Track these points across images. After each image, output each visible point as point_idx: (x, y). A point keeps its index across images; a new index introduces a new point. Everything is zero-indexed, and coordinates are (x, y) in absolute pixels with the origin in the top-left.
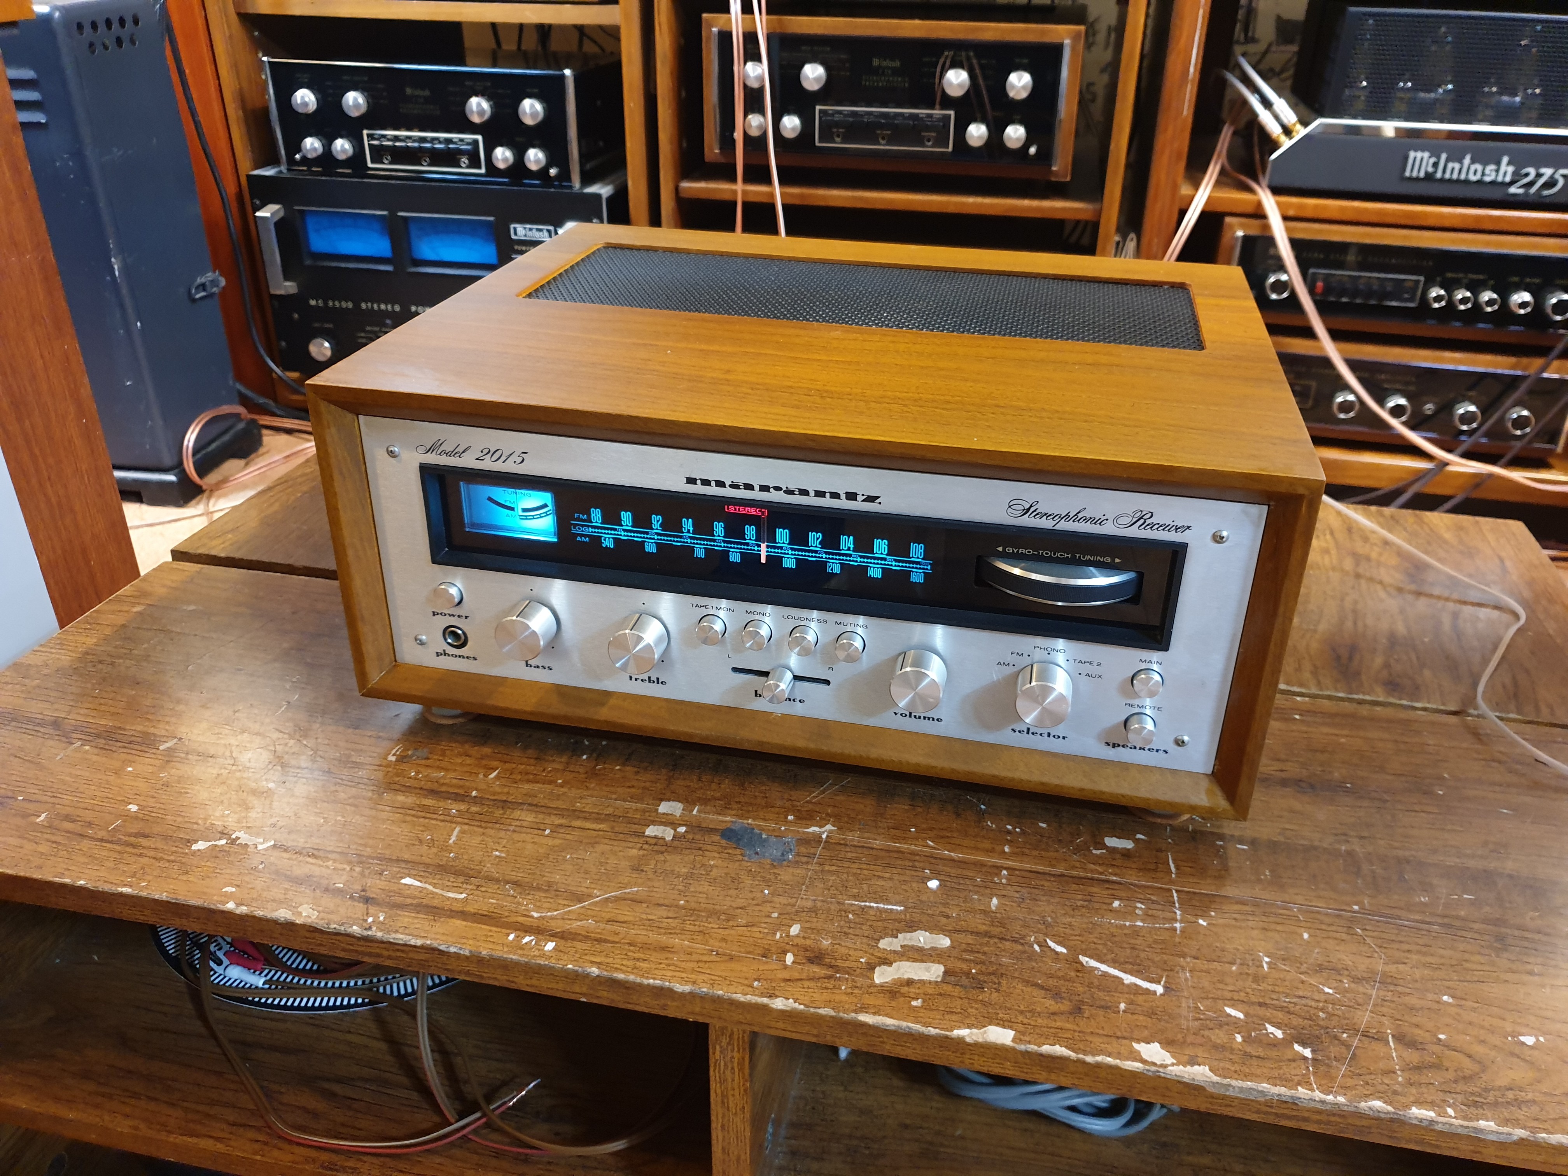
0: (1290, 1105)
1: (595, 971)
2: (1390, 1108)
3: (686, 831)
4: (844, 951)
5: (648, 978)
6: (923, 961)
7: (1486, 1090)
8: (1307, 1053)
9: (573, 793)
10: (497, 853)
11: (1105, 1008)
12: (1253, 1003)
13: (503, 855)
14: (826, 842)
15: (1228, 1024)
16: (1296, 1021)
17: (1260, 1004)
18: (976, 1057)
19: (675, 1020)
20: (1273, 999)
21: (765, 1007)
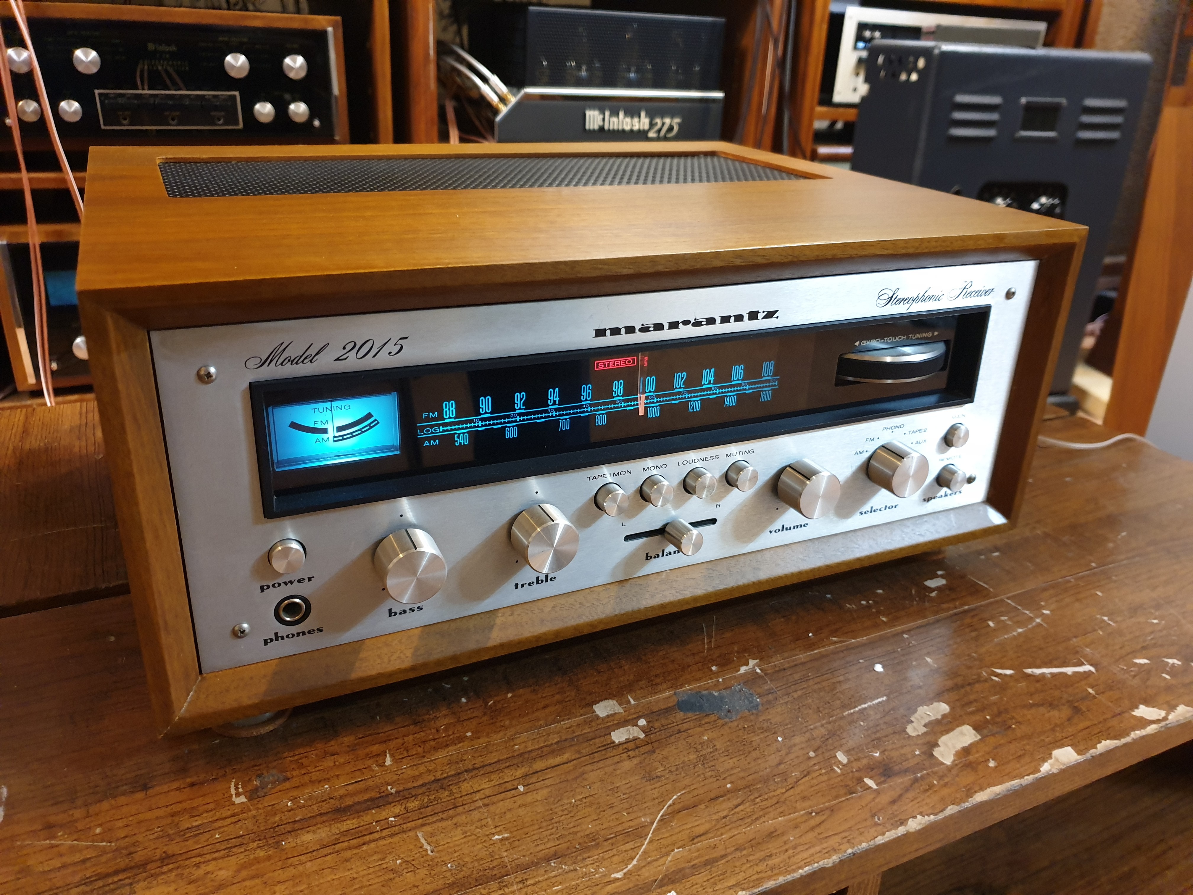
3: (648, 722)
4: (896, 753)
9: (497, 738)
10: (497, 837)
11: (1086, 698)
12: (1141, 650)
13: (506, 835)
14: (766, 674)
15: (1150, 671)
16: (1170, 649)
17: (1145, 648)
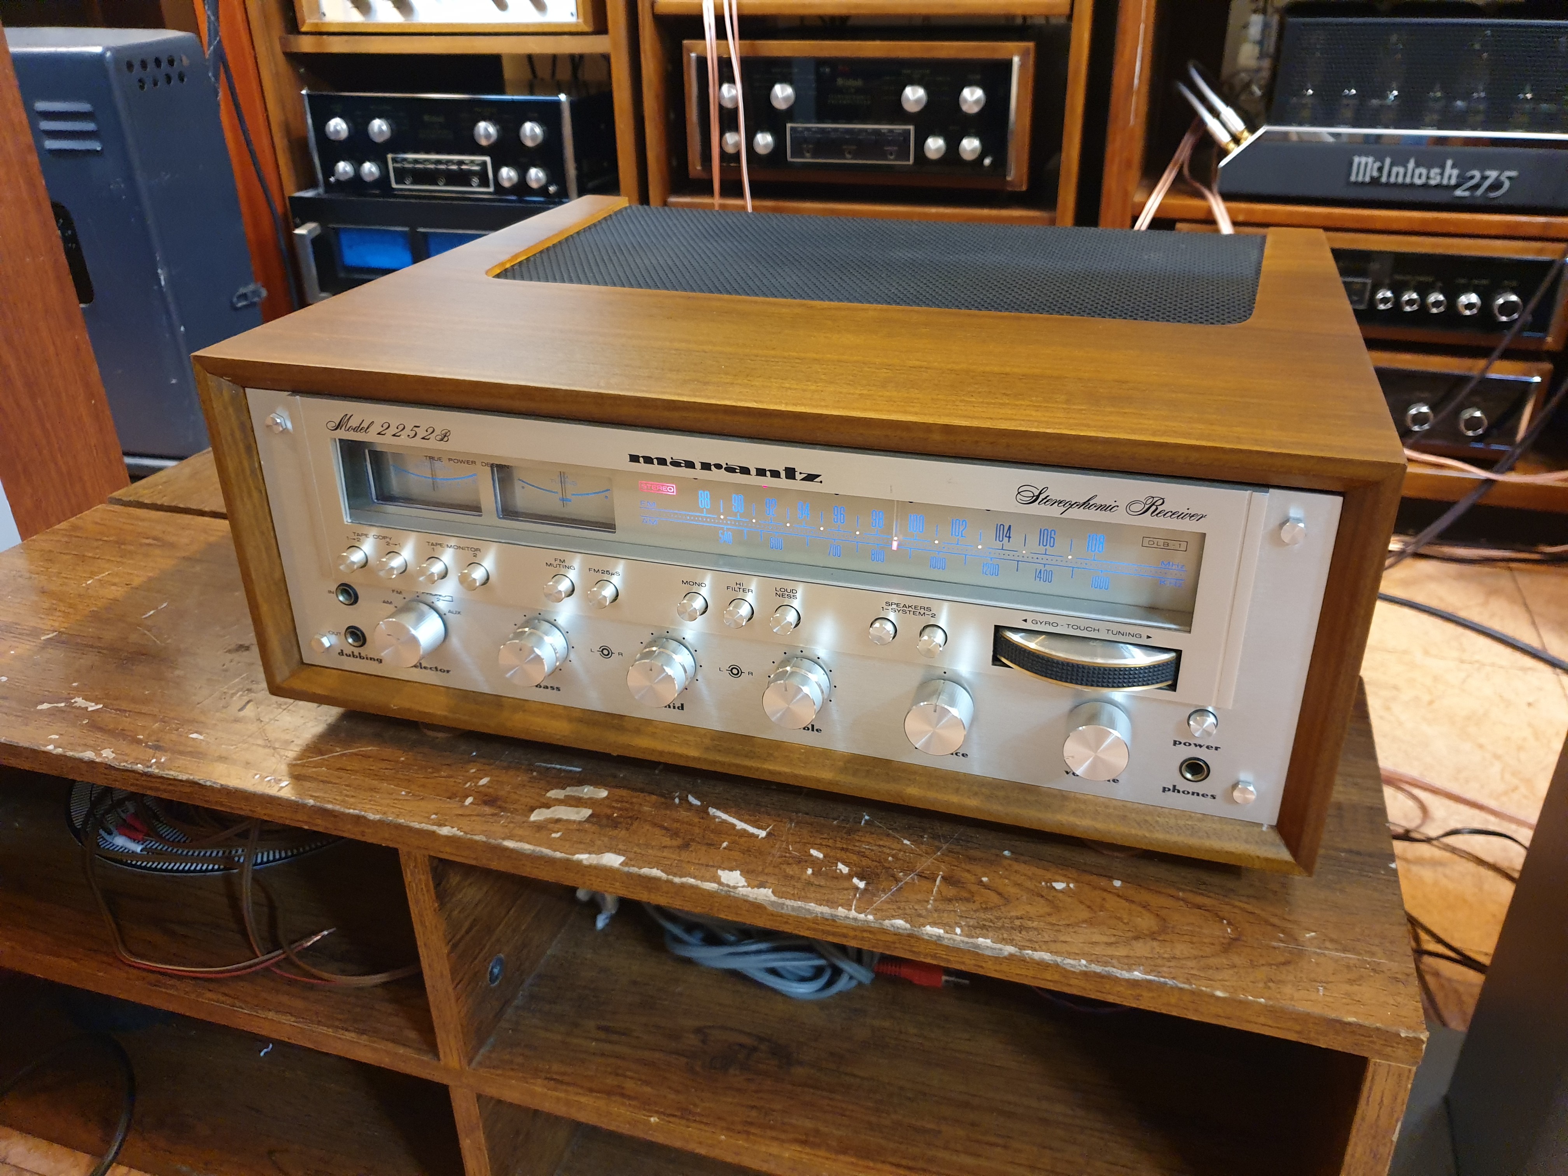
0: (830, 922)
1: (311, 802)
2: (908, 926)
4: (516, 797)
5: (350, 808)
6: (577, 807)
7: (999, 918)
8: (862, 885)
11: (710, 845)
12: (836, 848)
15: (806, 861)
16: (865, 862)
17: (842, 849)
18: (593, 878)
19: (372, 844)
20: (855, 846)
21: (434, 832)
